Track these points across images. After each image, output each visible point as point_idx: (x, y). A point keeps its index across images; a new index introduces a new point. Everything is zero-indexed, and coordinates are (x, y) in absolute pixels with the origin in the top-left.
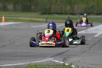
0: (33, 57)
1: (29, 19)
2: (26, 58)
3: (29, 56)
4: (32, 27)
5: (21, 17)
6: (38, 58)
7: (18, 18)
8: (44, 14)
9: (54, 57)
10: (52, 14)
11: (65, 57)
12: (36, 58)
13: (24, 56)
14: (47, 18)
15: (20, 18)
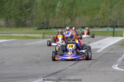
0: (24, 79)
1: (24, 35)
2: (15, 79)
3: (19, 77)
4: (26, 44)
5: (15, 33)
6: (29, 79)
7: (11, 35)
8: (42, 29)
9: (47, 77)
10: (51, 28)
11: (61, 76)
12: (26, 79)
13: (13, 78)
14: (44, 33)
15: (13, 35)
